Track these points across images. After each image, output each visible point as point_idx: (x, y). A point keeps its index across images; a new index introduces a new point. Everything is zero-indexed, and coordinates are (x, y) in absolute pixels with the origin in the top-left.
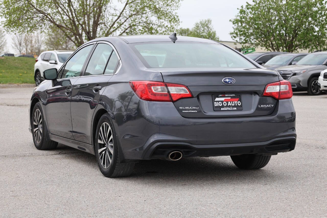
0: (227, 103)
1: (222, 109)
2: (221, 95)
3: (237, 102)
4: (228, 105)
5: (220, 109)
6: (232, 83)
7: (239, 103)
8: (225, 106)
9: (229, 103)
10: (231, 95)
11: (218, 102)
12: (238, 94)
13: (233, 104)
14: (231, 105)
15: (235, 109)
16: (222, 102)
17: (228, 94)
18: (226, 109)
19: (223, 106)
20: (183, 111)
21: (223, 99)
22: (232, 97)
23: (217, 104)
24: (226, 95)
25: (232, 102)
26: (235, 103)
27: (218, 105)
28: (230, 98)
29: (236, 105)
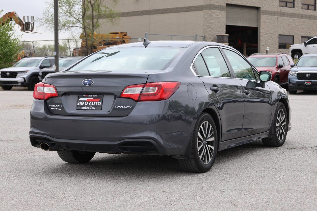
0: (89, 103)
1: (82, 108)
2: (85, 96)
3: (97, 102)
4: (89, 105)
5: (81, 108)
6: (90, 84)
7: (99, 104)
8: (86, 106)
9: (90, 103)
10: (93, 96)
11: (80, 102)
12: (100, 95)
13: (93, 104)
14: (92, 105)
15: (94, 108)
16: (84, 101)
17: (91, 95)
18: (85, 108)
19: (84, 106)
20: (51, 109)
21: (85, 99)
22: (94, 98)
23: (80, 103)
24: (89, 96)
25: (93, 102)
26: (95, 103)
27: (80, 105)
28: (92, 98)
29: (96, 105)
